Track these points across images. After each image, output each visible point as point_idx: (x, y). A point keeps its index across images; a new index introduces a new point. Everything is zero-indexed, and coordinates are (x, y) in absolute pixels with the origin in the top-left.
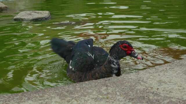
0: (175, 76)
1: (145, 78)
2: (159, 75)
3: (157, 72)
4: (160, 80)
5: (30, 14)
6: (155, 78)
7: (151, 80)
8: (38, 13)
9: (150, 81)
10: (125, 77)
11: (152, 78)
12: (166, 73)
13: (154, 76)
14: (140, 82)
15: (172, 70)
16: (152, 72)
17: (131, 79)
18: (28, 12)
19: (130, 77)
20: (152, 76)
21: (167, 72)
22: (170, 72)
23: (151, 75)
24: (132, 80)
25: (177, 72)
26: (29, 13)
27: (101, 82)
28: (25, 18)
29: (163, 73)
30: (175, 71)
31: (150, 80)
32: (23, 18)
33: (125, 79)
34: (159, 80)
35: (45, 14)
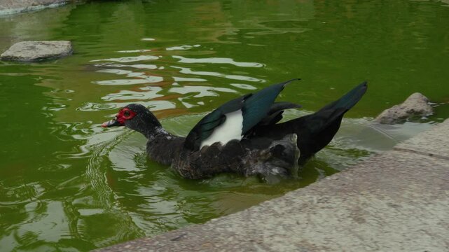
0: (336, 228)
1: (267, 233)
2: (298, 223)
3: (290, 212)
4: (302, 242)
5: (33, 48)
6: (289, 233)
7: (281, 239)
8: (49, 45)
9: (280, 244)
10: (218, 229)
11: (283, 232)
12: (313, 217)
13: (288, 228)
14: (256, 246)
15: (326, 205)
16: (280, 212)
17: (233, 234)
18: (30, 43)
19: (230, 230)
20: (281, 227)
21: (315, 214)
22: (322, 212)
23: (280, 224)
24: (235, 239)
25: (339, 214)
26: (31, 45)
27: (161, 247)
28: (23, 56)
29: (305, 215)
30: (332, 208)
31: (279, 242)
32: (18, 55)
33: (219, 234)
34: (299, 239)
35: (62, 46)
